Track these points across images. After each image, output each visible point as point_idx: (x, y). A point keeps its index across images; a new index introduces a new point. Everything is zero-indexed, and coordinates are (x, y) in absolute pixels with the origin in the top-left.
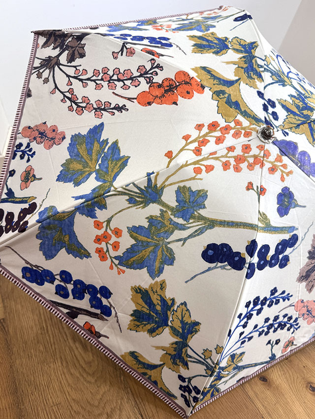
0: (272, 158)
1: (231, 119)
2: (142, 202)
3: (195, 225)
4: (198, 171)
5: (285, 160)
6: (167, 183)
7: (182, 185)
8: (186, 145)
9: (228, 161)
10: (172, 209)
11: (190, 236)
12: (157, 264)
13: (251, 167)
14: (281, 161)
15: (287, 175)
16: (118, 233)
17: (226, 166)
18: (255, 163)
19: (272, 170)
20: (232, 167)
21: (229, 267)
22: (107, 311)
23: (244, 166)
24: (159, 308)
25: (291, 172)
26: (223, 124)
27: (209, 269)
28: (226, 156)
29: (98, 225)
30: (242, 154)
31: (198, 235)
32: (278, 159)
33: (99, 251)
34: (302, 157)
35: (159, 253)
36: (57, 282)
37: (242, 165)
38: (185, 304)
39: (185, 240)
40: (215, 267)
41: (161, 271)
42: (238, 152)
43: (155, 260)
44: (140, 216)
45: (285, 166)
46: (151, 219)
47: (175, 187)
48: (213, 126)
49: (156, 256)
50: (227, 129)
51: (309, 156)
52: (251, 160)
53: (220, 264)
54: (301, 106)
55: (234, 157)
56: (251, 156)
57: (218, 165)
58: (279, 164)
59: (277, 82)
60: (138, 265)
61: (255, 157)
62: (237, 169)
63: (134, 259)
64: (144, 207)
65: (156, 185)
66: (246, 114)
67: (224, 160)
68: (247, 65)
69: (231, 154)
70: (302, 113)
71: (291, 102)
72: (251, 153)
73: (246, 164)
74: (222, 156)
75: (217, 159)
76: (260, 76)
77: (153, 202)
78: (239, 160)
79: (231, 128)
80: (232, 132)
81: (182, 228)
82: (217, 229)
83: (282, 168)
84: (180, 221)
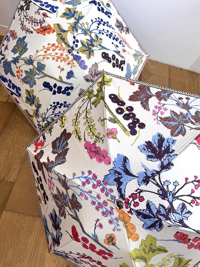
0: (69, 60)
1: (60, 44)
2: (28, 64)
3: (42, 75)
4: (44, 58)
5: (75, 61)
6: (35, 60)
7: (39, 61)
8: (43, 49)
9: (54, 57)
10: (36, 68)
11: (40, 78)
12: (32, 84)
13: (61, 61)
14: (73, 61)
15: (73, 67)
16: (22, 71)
17: (53, 59)
18: (63, 60)
19: (69, 64)
20: (55, 59)
21: (49, 90)
22: (20, 95)
23: (59, 60)
24: (32, 98)
25: (75, 66)
26: (57, 45)
27: (44, 89)
28: (54, 56)
29: (17, 67)
30: (60, 56)
31: (42, 78)
32: (72, 61)
33: (17, 75)
34: (82, 62)
35: (32, 80)
36: (8, 83)
37: (58, 60)
38: (38, 98)
39: (39, 78)
40: (46, 89)
41: (32, 86)
42: (59, 55)
43: (31, 82)
44: (28, 68)
45: (74, 64)
46: (30, 69)
47: (37, 61)
48: (53, 45)
49: (31, 81)
50: (57, 47)
51: (85, 62)
52: (62, 59)
53: (47, 88)
54: (89, 44)
55: (57, 57)
56: (63, 58)
57: (51, 58)
58: (71, 62)
59: (83, 33)
60: (27, 83)
61: (64, 58)
62: (57, 61)
63: (26, 80)
64: (29, 65)
65: (32, 60)
66: (65, 43)
67: (53, 57)
68: (74, 25)
69: (56, 55)
70: (89, 47)
71: (86, 42)
72: (63, 57)
73: (60, 59)
74: (53, 55)
75: (51, 56)
76: (77, 30)
77: (31, 64)
78: (58, 58)
79: (59, 47)
80: (59, 48)
81: (38, 75)
82: (47, 78)
83: (72, 64)
84: (38, 72)
